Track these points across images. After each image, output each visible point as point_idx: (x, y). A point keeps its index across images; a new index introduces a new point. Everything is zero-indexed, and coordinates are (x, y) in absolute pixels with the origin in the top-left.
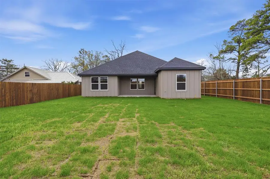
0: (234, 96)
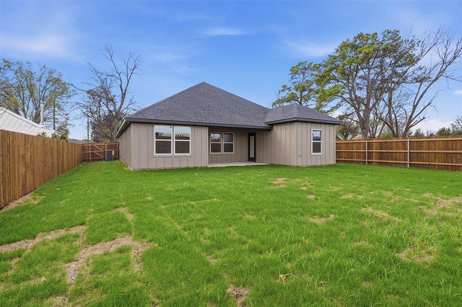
0: (366, 160)
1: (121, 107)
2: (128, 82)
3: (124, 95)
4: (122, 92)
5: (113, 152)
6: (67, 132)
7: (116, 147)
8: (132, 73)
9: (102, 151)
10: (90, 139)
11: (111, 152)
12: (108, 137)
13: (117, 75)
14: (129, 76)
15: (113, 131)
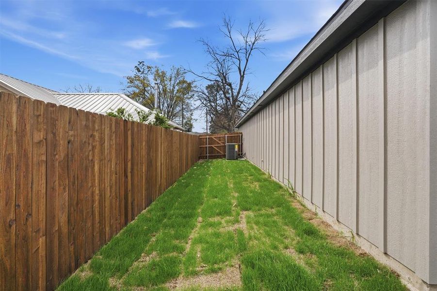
1: (239, 93)
2: (247, 60)
3: (242, 77)
4: (240, 74)
5: (237, 146)
6: (191, 126)
7: (239, 139)
8: (252, 49)
9: (222, 144)
10: (209, 132)
11: (234, 146)
12: (226, 128)
13: (236, 54)
14: (248, 53)
15: (231, 121)
